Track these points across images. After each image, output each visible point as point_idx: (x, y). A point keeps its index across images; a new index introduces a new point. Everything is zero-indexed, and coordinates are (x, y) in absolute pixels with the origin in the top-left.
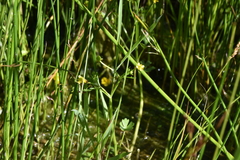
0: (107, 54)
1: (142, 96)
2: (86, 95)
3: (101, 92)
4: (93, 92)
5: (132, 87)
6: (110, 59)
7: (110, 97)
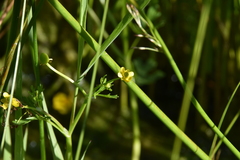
0: (67, 45)
1: (137, 131)
2: (18, 132)
3: (50, 125)
4: (34, 126)
5: (118, 112)
6: (71, 56)
7: (68, 134)
